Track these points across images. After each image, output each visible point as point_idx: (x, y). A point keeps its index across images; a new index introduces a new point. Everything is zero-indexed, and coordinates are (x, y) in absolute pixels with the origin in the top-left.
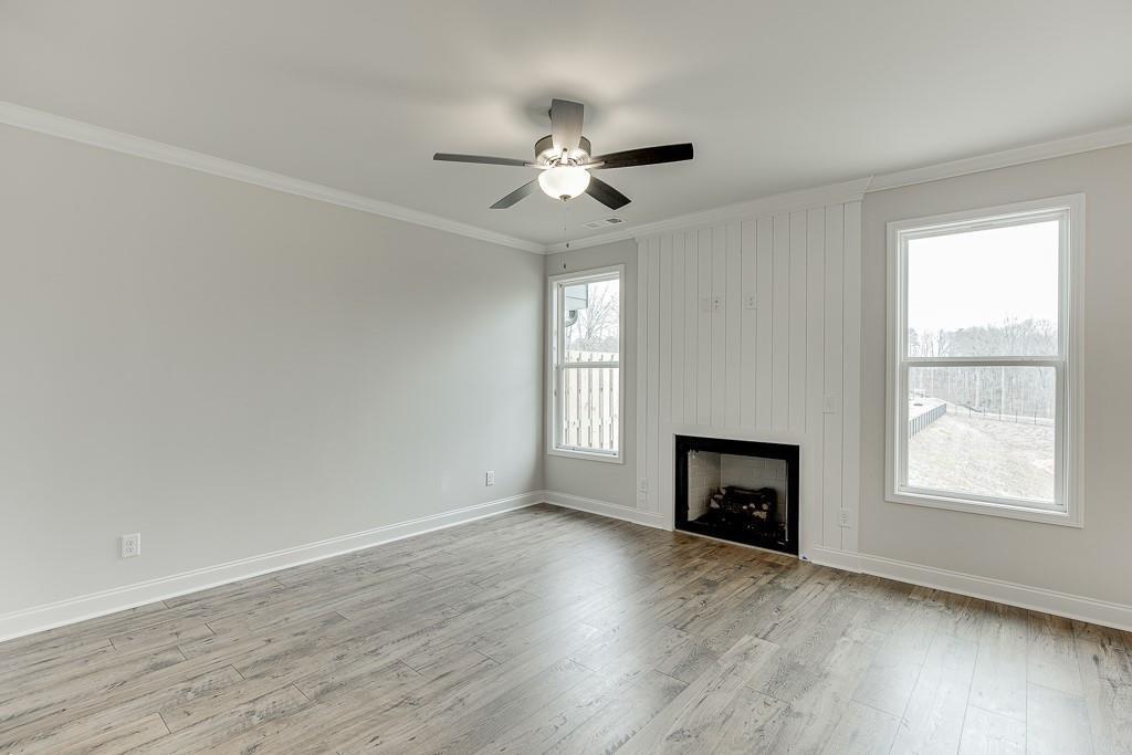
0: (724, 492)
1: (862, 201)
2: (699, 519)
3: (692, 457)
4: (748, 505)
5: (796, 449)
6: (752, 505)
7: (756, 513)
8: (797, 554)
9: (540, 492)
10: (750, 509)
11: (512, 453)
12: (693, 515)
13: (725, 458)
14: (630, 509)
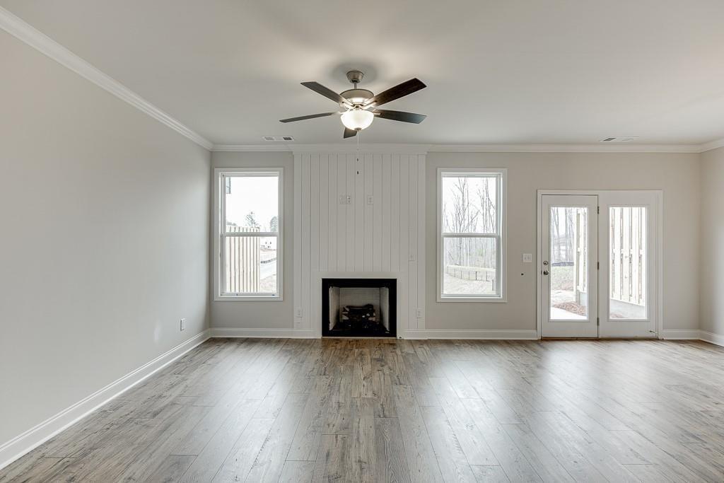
0: (348, 309)
1: (426, 155)
2: (334, 328)
3: (331, 291)
4: (365, 315)
5: (395, 281)
6: (368, 315)
7: (370, 319)
8: (395, 336)
9: (209, 329)
10: (366, 317)
11: (192, 304)
12: (331, 327)
13: (343, 290)
14: (290, 330)
